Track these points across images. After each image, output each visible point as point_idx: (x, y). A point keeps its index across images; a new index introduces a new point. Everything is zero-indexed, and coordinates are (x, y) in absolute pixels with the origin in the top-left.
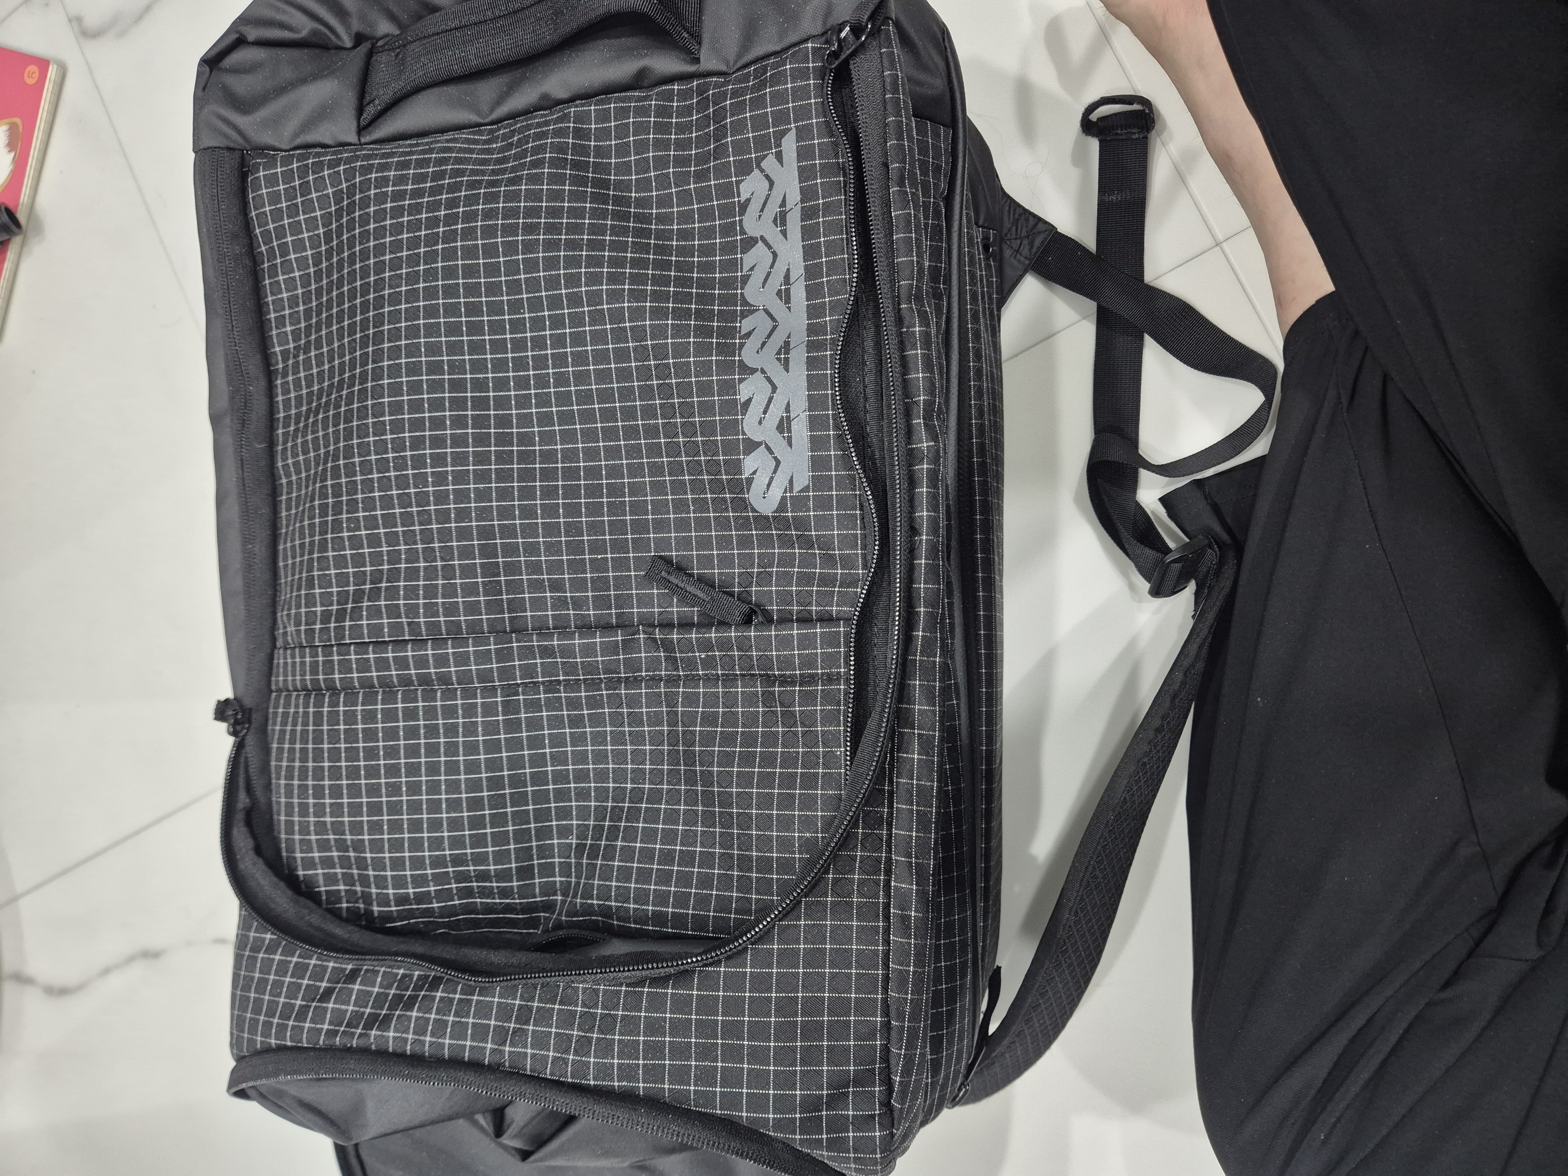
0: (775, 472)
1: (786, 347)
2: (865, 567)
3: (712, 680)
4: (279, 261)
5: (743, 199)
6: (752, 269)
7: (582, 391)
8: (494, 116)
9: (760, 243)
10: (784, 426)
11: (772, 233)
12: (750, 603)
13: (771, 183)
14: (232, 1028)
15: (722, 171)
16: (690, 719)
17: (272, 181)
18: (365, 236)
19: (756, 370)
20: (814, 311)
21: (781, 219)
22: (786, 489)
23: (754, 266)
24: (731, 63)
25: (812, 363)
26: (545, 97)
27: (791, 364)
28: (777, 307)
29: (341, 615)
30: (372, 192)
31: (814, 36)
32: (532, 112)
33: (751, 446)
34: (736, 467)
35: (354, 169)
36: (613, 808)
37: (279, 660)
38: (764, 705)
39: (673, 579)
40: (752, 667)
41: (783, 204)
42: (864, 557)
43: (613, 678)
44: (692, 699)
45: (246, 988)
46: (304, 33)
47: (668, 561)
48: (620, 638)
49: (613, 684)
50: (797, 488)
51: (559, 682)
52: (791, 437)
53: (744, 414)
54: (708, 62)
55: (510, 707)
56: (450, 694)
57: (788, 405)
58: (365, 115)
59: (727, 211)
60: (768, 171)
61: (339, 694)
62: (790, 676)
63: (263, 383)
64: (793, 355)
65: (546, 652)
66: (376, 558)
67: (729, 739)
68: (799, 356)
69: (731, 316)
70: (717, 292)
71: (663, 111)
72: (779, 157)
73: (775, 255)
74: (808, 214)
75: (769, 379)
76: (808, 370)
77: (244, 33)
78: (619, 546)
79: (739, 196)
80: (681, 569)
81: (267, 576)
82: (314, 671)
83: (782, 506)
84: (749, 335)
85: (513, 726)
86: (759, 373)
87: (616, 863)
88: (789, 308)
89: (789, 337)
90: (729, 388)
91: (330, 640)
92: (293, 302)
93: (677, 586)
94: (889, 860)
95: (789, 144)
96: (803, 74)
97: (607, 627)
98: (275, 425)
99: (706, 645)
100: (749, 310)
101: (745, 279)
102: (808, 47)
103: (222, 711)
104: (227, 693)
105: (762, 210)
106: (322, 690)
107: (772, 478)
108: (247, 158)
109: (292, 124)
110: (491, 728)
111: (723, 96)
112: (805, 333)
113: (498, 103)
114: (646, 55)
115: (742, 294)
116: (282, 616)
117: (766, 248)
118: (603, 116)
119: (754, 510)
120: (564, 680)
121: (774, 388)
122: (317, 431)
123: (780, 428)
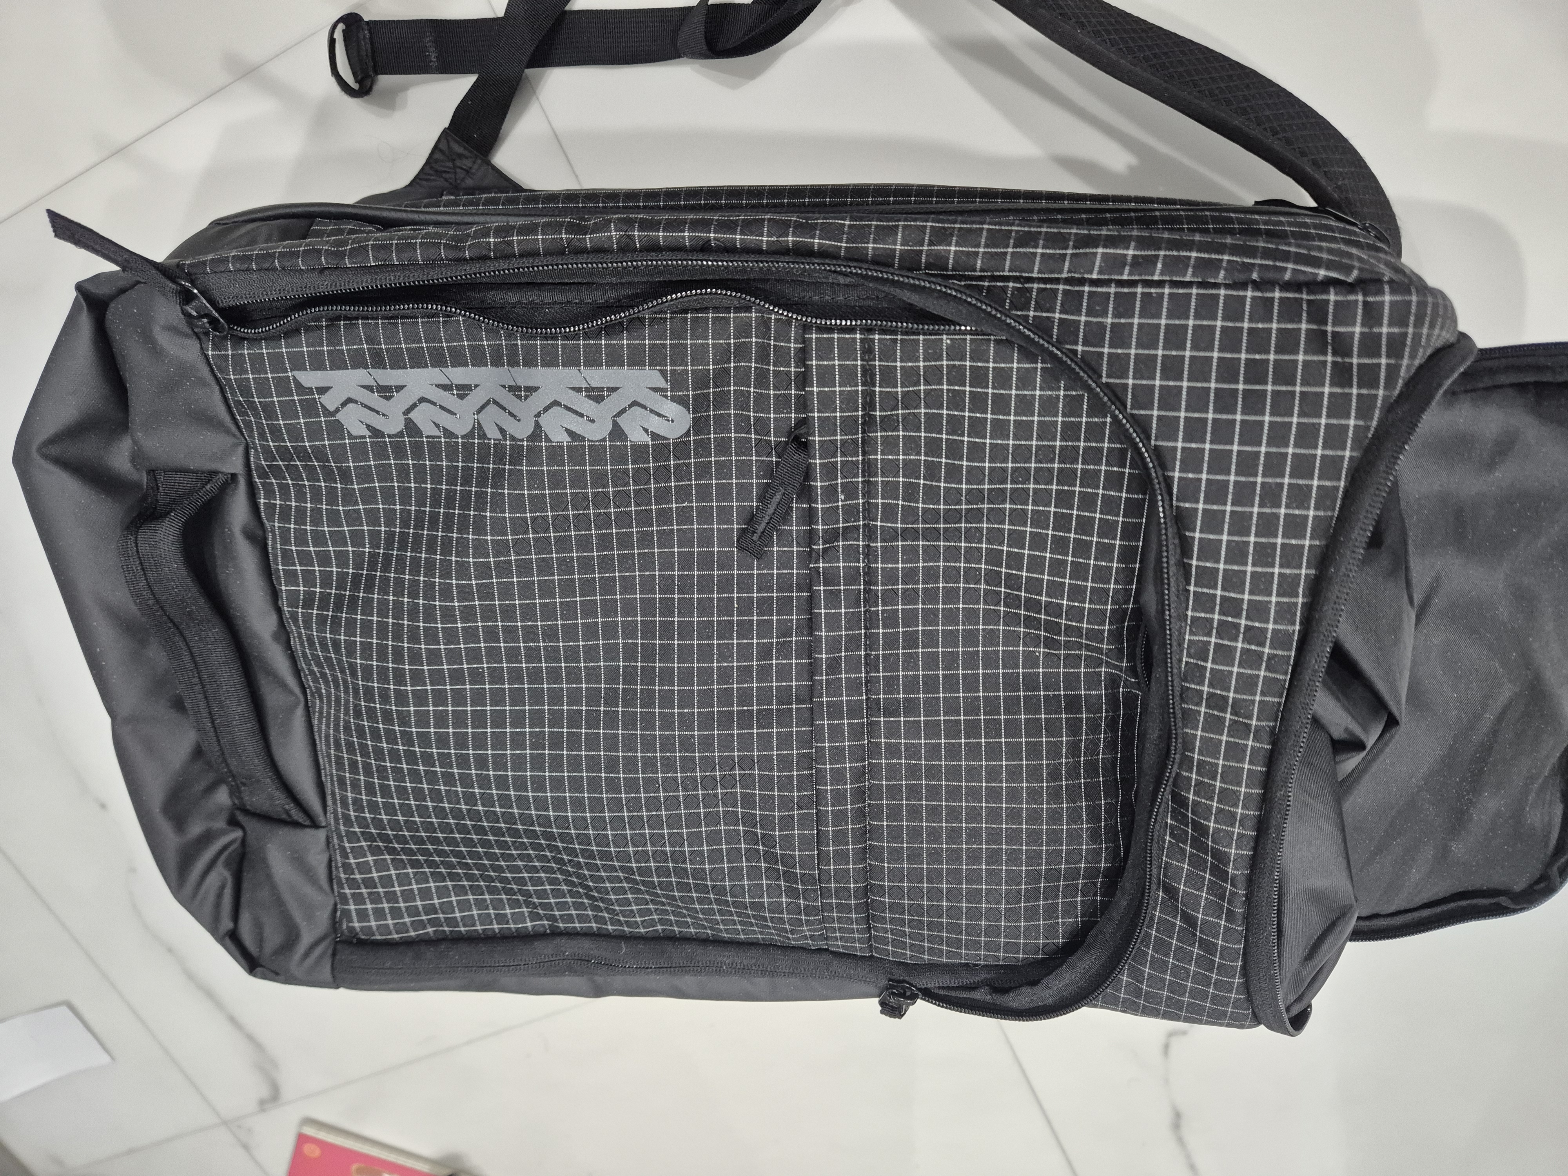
0: (645, 407)
1: (514, 389)
2: (748, 309)
3: (869, 490)
4: (441, 916)
5: (368, 433)
6: (437, 426)
7: (562, 612)
8: (297, 690)
9: (412, 415)
10: (596, 395)
11: (400, 402)
12: (786, 443)
13: (349, 401)
14: (1221, 1025)
15: (339, 453)
16: (910, 514)
17: (363, 915)
18: (410, 826)
19: (537, 423)
20: (479, 360)
21: (386, 392)
22: (663, 396)
23: (434, 423)
24: (236, 441)
25: (530, 362)
26: (276, 637)
27: (530, 384)
28: (476, 399)
29: (789, 876)
30: (367, 815)
31: (202, 348)
32: (293, 652)
33: (617, 432)
34: (640, 451)
35: (347, 832)
36: (1006, 605)
37: (839, 946)
38: (896, 429)
39: (761, 528)
40: (855, 441)
41: (369, 388)
42: (738, 310)
43: (865, 598)
44: (889, 512)
45: (1179, 1005)
46: (227, 875)
47: (742, 533)
48: (822, 588)
49: (870, 598)
50: (662, 383)
51: (867, 656)
52: (608, 388)
53: (583, 439)
54: (235, 465)
55: (891, 709)
56: (874, 772)
57: (573, 389)
58: (301, 821)
59: (380, 451)
60: (337, 404)
61: (872, 885)
62: (864, 398)
63: (563, 941)
64: (522, 383)
65: (834, 666)
66: (732, 837)
67: (932, 471)
68: (524, 376)
69: (484, 449)
70: (460, 464)
71: (285, 515)
72: (323, 390)
73: (422, 400)
74: (378, 362)
75: (546, 409)
76: (537, 366)
77: (225, 931)
78: (725, 584)
79: (365, 437)
80: (751, 519)
81: (754, 952)
82: (847, 908)
83: (682, 401)
84: (502, 431)
85: (911, 707)
86: (540, 420)
87: (1065, 602)
88: (476, 386)
89: (504, 387)
90: (555, 453)
91: (815, 890)
92: (481, 904)
93: (768, 523)
94: (1068, 281)
95: (310, 378)
96: (238, 361)
97: (811, 602)
98: (604, 932)
99: (830, 493)
100: (478, 430)
101: (448, 433)
102: (213, 355)
103: (893, 1010)
104: (874, 1003)
105: (378, 412)
106: (867, 902)
107: (652, 411)
108: (343, 938)
109: (309, 890)
110: (913, 729)
111: (267, 451)
112: (501, 369)
113: (283, 685)
114: (230, 530)
115: (463, 437)
116: (794, 939)
117: (416, 409)
118: (291, 577)
119: (687, 434)
120: (865, 650)
121: (556, 403)
122: (606, 888)
123: (599, 399)
